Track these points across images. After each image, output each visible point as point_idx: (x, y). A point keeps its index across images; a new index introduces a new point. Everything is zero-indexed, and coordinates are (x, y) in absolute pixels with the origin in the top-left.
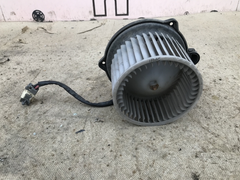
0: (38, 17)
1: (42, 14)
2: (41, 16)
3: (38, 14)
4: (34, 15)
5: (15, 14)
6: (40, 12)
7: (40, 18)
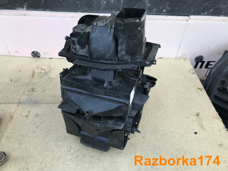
0: (36, 55)
1: (39, 53)
2: (38, 55)
3: (36, 53)
4: (32, 54)
5: (18, 53)
6: (37, 52)
7: (37, 56)
